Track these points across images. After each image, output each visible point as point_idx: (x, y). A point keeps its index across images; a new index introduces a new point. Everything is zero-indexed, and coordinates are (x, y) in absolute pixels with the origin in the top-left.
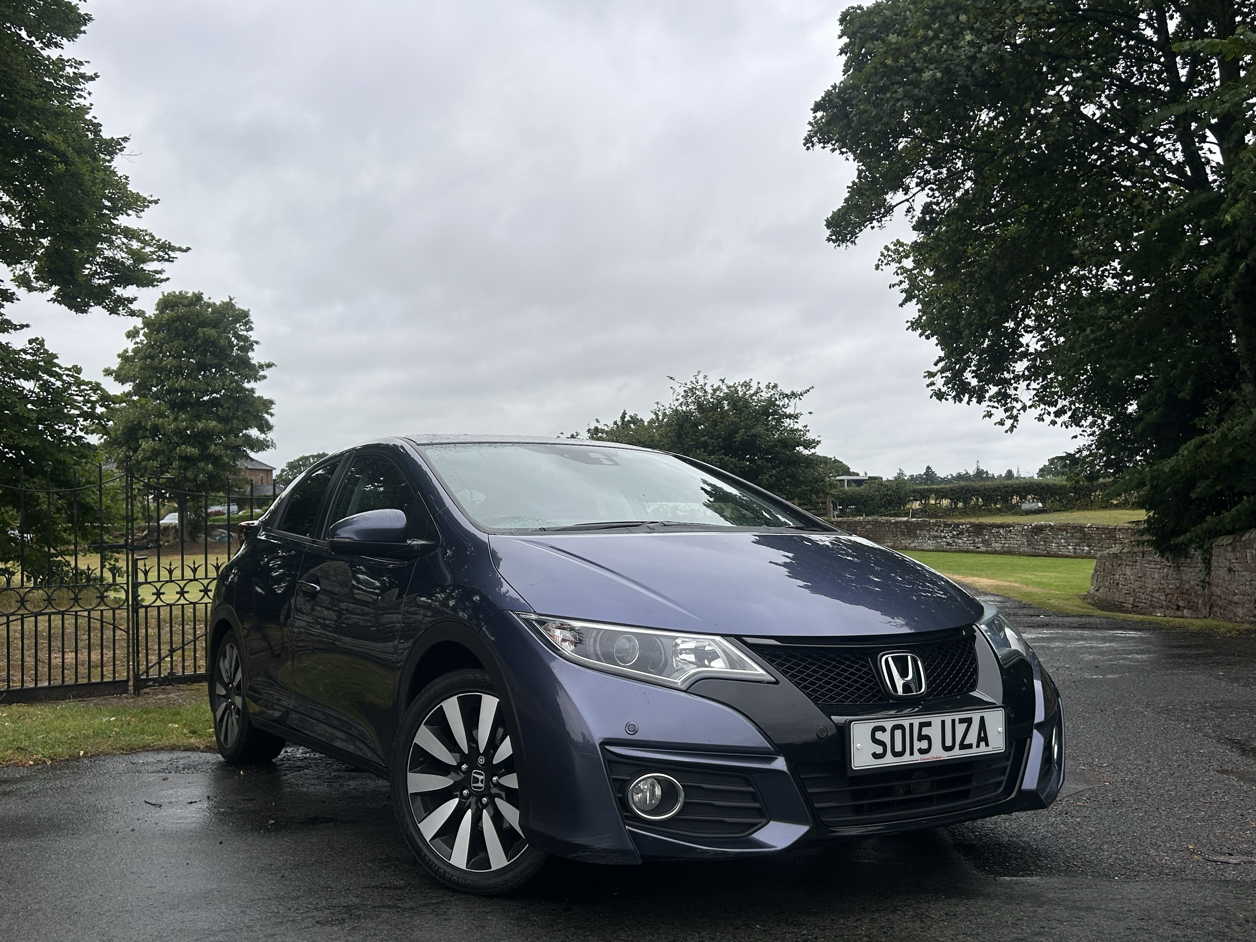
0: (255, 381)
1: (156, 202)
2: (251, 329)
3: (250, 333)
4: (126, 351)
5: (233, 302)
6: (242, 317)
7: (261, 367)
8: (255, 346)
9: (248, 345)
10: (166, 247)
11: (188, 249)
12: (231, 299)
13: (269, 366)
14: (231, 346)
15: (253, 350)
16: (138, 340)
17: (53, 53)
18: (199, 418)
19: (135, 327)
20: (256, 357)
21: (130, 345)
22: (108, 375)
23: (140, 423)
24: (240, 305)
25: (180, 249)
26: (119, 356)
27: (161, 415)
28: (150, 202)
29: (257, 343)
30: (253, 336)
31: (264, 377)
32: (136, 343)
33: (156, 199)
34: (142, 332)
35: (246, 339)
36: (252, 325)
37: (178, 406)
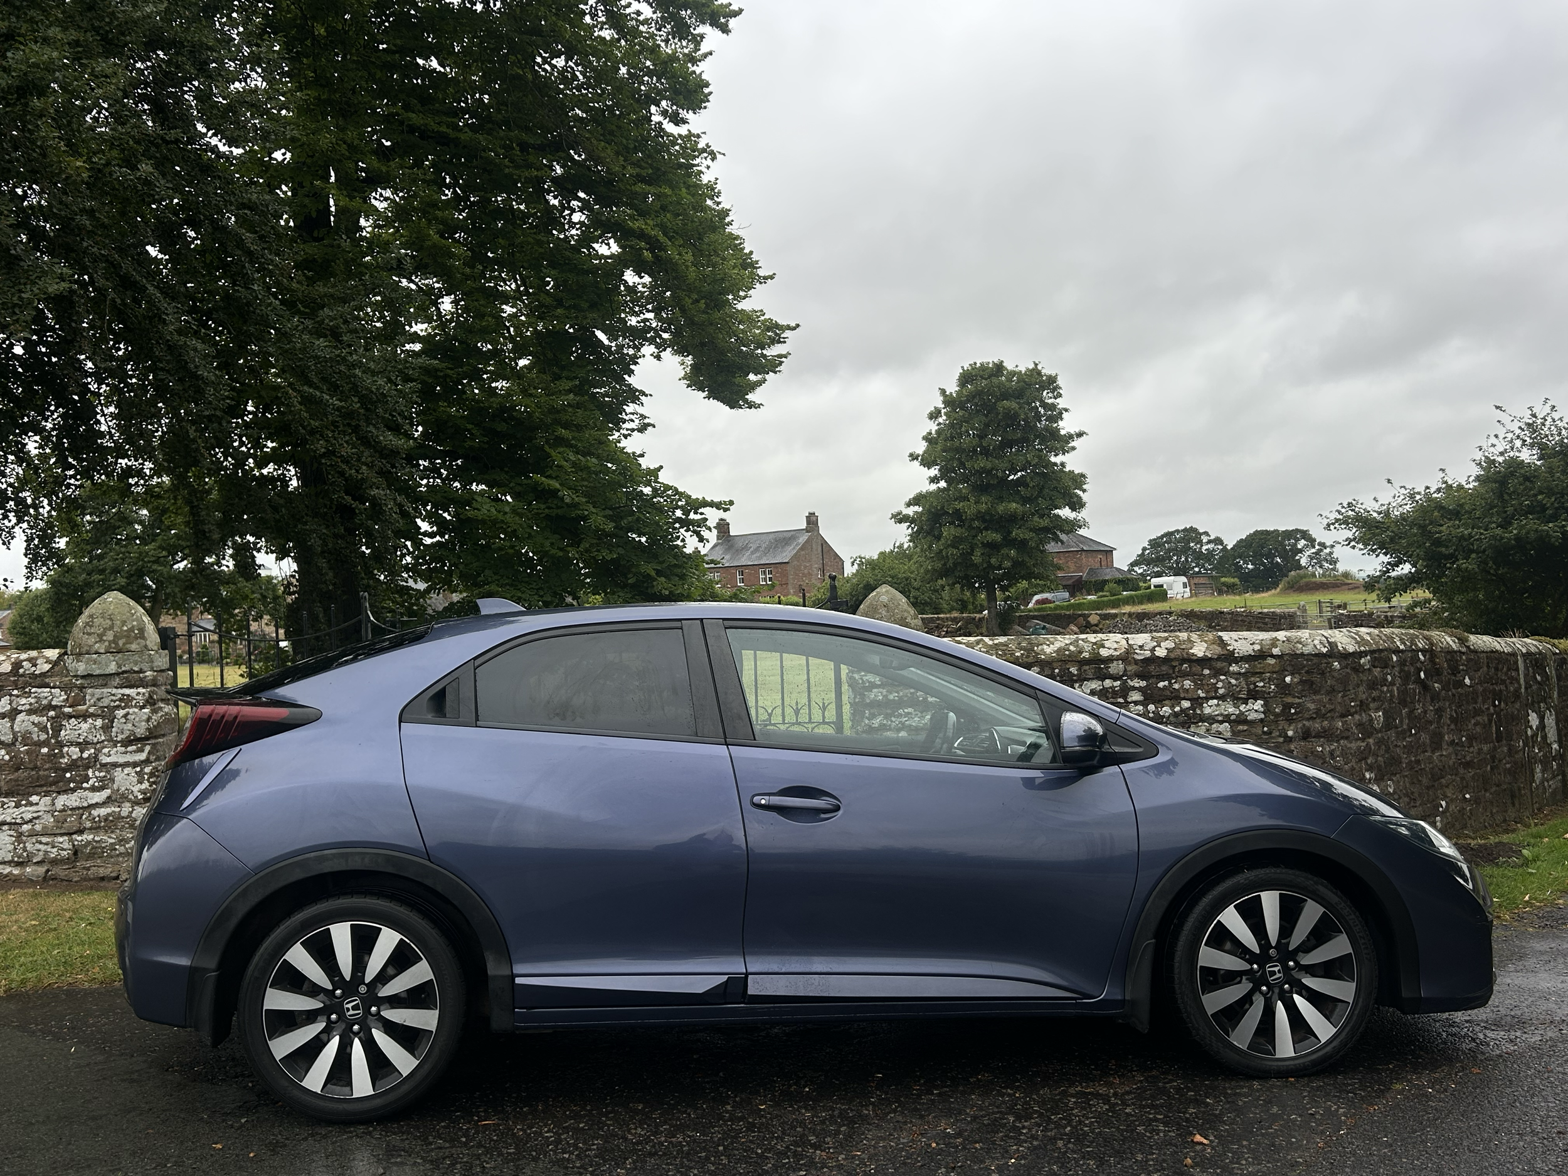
0: (1064, 454)
1: (772, 277)
2: (1060, 395)
3: (1058, 400)
4: (930, 433)
5: (1039, 367)
6: (1051, 383)
7: (1070, 437)
8: (1065, 415)
9: (1057, 415)
10: (773, 326)
11: (798, 326)
12: (1036, 365)
13: (1080, 435)
14: (1038, 417)
15: (1062, 419)
16: (941, 420)
17: (683, 130)
18: (1001, 499)
19: (935, 408)
20: (1066, 426)
21: (933, 427)
22: (913, 459)
23: (943, 508)
24: (1047, 370)
25: (789, 328)
26: (925, 438)
27: (965, 498)
28: (765, 278)
29: (1066, 410)
30: (1061, 403)
31: (1074, 448)
32: (939, 424)
33: (771, 274)
34: (943, 411)
35: (1053, 407)
36: (1061, 391)
37: (981, 489)
